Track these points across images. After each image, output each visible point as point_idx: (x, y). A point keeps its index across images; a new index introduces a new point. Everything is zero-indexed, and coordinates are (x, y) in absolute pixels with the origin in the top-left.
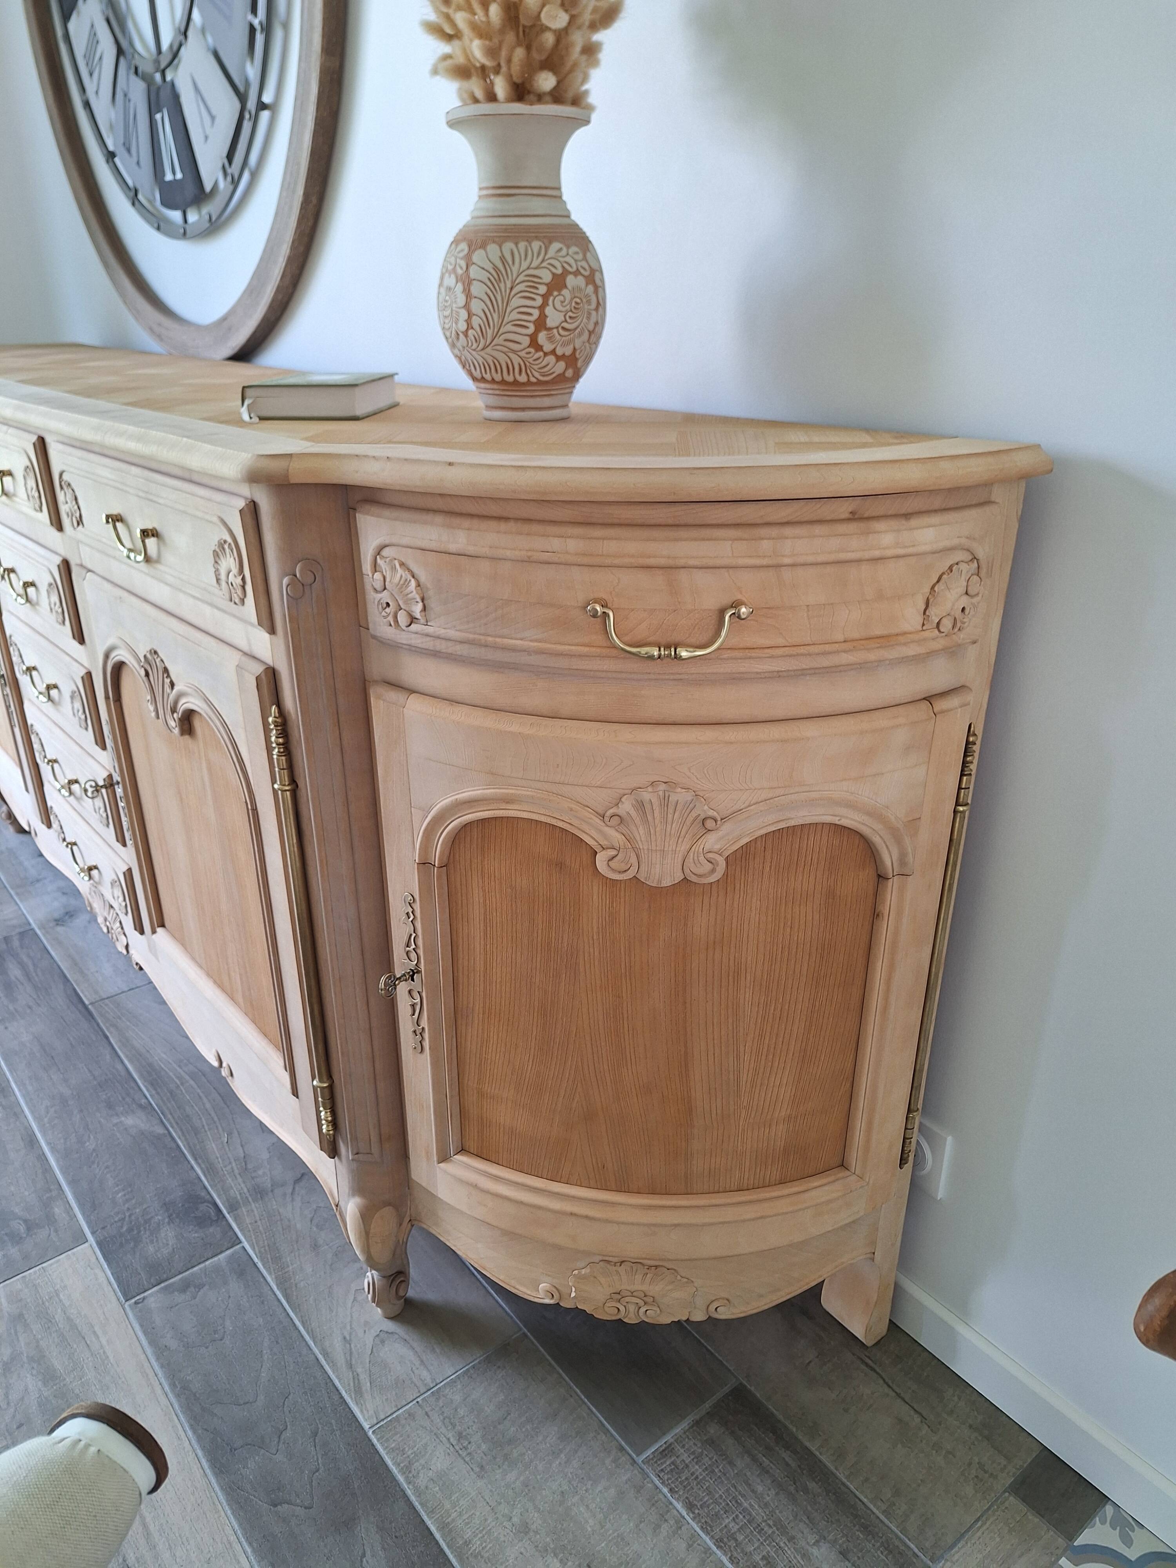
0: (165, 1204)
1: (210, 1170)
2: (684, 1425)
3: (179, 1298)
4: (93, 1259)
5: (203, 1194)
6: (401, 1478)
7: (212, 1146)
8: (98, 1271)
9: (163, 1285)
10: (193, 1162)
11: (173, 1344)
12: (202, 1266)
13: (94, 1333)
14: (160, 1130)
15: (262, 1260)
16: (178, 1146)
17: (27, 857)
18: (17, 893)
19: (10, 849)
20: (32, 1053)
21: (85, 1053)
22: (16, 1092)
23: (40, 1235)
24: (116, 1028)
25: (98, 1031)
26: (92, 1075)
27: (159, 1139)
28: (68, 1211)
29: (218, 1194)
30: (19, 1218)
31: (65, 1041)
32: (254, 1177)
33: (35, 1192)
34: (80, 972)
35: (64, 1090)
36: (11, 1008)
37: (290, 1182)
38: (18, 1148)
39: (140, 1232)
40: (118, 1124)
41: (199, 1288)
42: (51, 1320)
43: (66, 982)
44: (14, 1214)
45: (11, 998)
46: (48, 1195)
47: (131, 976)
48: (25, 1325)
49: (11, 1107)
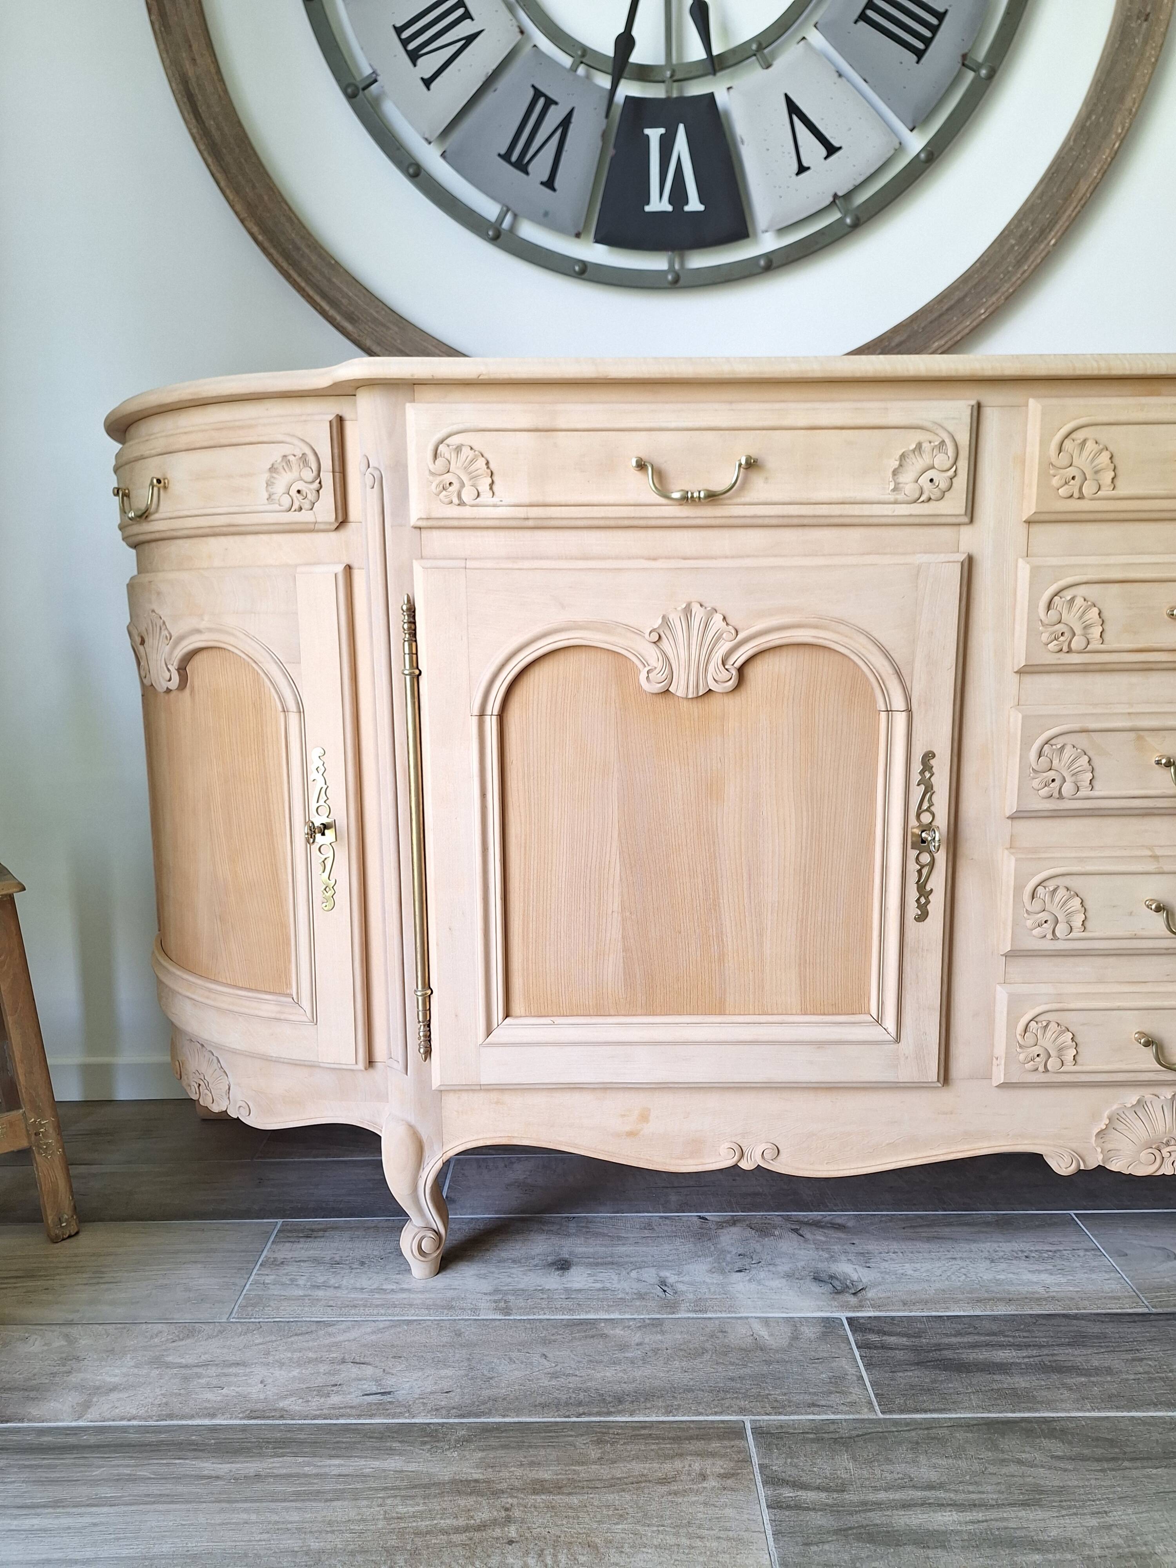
17: (553, 1281)
18: (695, 1311)
19: (496, 1291)
34: (1036, 1300)
36: (1132, 1377)
43: (1065, 1316)
45: (1097, 1372)
47: (1078, 1264)
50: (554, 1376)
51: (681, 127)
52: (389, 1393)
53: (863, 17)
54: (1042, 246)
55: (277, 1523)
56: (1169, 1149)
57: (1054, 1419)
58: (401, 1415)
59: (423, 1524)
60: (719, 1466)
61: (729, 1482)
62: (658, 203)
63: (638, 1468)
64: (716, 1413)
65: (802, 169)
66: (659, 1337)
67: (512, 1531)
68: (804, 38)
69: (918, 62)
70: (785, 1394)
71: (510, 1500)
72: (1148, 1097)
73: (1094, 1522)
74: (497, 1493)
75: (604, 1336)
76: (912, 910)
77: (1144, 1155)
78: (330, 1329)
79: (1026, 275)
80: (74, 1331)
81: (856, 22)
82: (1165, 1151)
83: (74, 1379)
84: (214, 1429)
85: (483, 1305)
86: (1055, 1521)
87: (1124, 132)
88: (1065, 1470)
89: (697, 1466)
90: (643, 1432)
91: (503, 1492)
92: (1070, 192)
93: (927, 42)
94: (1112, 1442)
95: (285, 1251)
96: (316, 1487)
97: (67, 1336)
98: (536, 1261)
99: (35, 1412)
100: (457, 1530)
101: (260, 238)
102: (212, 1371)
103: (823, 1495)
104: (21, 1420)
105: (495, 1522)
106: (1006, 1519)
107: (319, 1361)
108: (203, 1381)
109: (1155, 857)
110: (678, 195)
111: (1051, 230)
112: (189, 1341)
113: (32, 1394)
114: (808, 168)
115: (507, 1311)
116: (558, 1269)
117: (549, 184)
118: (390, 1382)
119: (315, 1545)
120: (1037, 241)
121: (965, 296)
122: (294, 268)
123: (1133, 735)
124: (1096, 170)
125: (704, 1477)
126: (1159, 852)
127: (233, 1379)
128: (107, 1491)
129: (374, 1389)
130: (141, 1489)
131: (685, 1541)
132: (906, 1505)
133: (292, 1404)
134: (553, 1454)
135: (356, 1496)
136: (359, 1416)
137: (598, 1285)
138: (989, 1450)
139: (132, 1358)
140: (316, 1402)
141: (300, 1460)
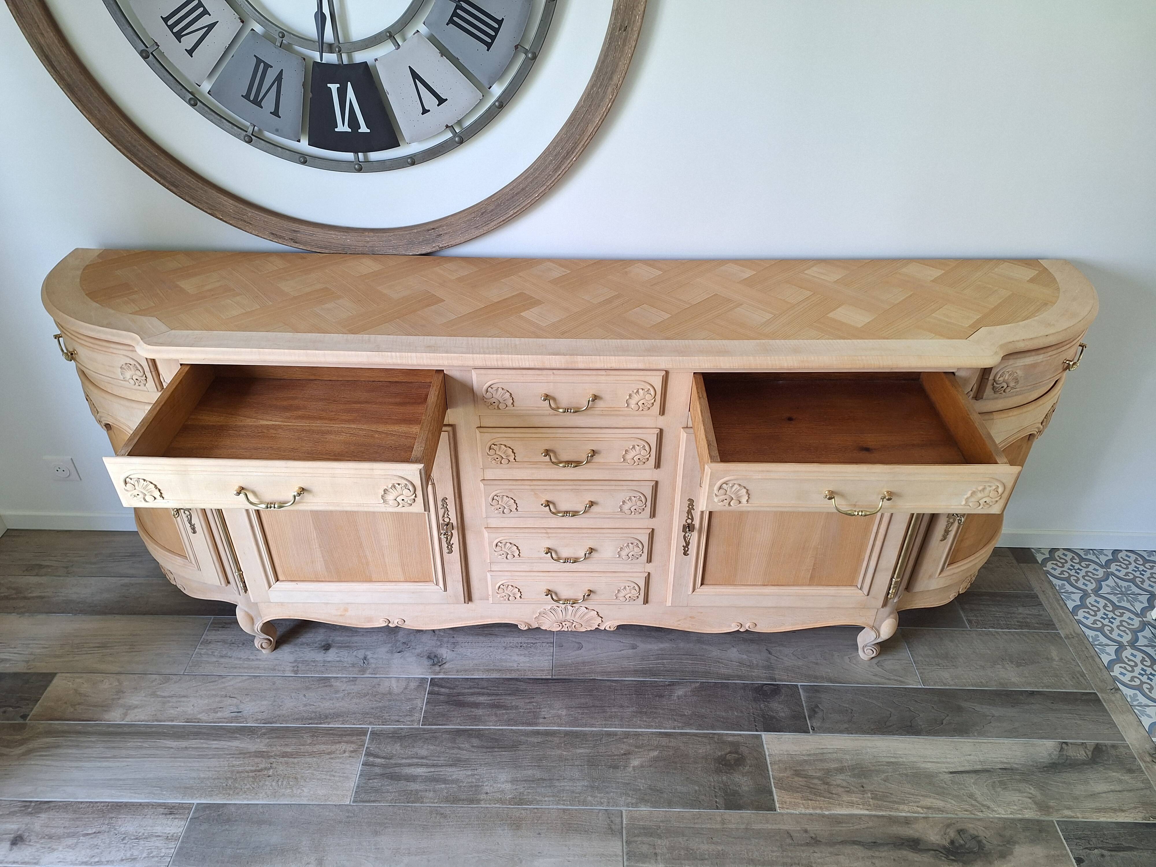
0: (754, 700)
1: (739, 677)
2: (961, 612)
3: (820, 714)
4: (775, 736)
5: (757, 685)
6: (947, 687)
7: (723, 671)
8: (784, 737)
9: (807, 718)
10: (730, 681)
11: (846, 726)
12: (804, 702)
13: (822, 749)
14: (698, 684)
15: (814, 682)
16: (715, 682)
17: (320, 656)
18: (372, 674)
19: (295, 661)
20: (582, 714)
21: (602, 692)
22: (615, 729)
23: (744, 750)
24: (587, 673)
25: (584, 681)
26: (626, 695)
27: (703, 687)
28: (734, 735)
29: (761, 681)
30: (726, 755)
31: (582, 697)
32: (757, 665)
33: (709, 744)
34: (511, 671)
35: (631, 709)
36: (523, 711)
37: (769, 655)
38: (668, 741)
39: (767, 715)
40: (679, 697)
41: (817, 707)
42: (805, 761)
43: (517, 679)
44: (722, 756)
45: (512, 708)
46: (716, 739)
47: (538, 651)
48: (804, 770)
49: (627, 735)
50: (305, 705)
51: (349, 83)
52: (240, 712)
53: (451, 21)
54: (569, 161)
55: (191, 767)
56: (565, 623)
57: (483, 730)
58: (242, 722)
59: (241, 769)
60: (351, 747)
61: (353, 755)
62: (342, 127)
63: (323, 747)
64: (360, 724)
65: (425, 111)
66: (353, 687)
67: (271, 772)
68: (418, 31)
69: (488, 50)
70: (389, 716)
71: (273, 760)
73: (469, 773)
74: (269, 757)
75: (331, 686)
76: (445, 550)
77: (555, 625)
78: (224, 680)
79: (560, 176)
80: (122, 677)
81: (447, 24)
82: (563, 624)
83: (121, 701)
84: (173, 727)
85: (288, 669)
86: (457, 773)
87: (613, 98)
88: (473, 752)
89: (344, 748)
90: (331, 732)
91: (272, 756)
92: (584, 132)
93: (493, 38)
94: (497, 740)
95: (213, 636)
96: (205, 753)
97: (118, 680)
98: (317, 645)
99: (106, 717)
100: (252, 771)
101: (110, 139)
102: (174, 699)
103: (383, 760)
104: (101, 721)
105: (266, 769)
106: (441, 771)
107: (216, 696)
108: (170, 704)
109: (547, 532)
110: (353, 122)
111: (573, 153)
112: (167, 684)
113: (105, 709)
114: (429, 111)
115: (296, 672)
116: (324, 650)
117: (276, 113)
118: (242, 706)
119: (202, 776)
120: (565, 158)
121: (526, 187)
122: (135, 157)
124: (598, 119)
125: (345, 752)
127: (182, 704)
128: (132, 752)
129: (235, 710)
130: (144, 752)
131: (328, 777)
132: (410, 765)
133: (203, 716)
134: (294, 741)
135: (219, 757)
136: (227, 723)
137: (338, 659)
138: (451, 743)
139: (144, 693)
140: (212, 715)
141: (202, 741)
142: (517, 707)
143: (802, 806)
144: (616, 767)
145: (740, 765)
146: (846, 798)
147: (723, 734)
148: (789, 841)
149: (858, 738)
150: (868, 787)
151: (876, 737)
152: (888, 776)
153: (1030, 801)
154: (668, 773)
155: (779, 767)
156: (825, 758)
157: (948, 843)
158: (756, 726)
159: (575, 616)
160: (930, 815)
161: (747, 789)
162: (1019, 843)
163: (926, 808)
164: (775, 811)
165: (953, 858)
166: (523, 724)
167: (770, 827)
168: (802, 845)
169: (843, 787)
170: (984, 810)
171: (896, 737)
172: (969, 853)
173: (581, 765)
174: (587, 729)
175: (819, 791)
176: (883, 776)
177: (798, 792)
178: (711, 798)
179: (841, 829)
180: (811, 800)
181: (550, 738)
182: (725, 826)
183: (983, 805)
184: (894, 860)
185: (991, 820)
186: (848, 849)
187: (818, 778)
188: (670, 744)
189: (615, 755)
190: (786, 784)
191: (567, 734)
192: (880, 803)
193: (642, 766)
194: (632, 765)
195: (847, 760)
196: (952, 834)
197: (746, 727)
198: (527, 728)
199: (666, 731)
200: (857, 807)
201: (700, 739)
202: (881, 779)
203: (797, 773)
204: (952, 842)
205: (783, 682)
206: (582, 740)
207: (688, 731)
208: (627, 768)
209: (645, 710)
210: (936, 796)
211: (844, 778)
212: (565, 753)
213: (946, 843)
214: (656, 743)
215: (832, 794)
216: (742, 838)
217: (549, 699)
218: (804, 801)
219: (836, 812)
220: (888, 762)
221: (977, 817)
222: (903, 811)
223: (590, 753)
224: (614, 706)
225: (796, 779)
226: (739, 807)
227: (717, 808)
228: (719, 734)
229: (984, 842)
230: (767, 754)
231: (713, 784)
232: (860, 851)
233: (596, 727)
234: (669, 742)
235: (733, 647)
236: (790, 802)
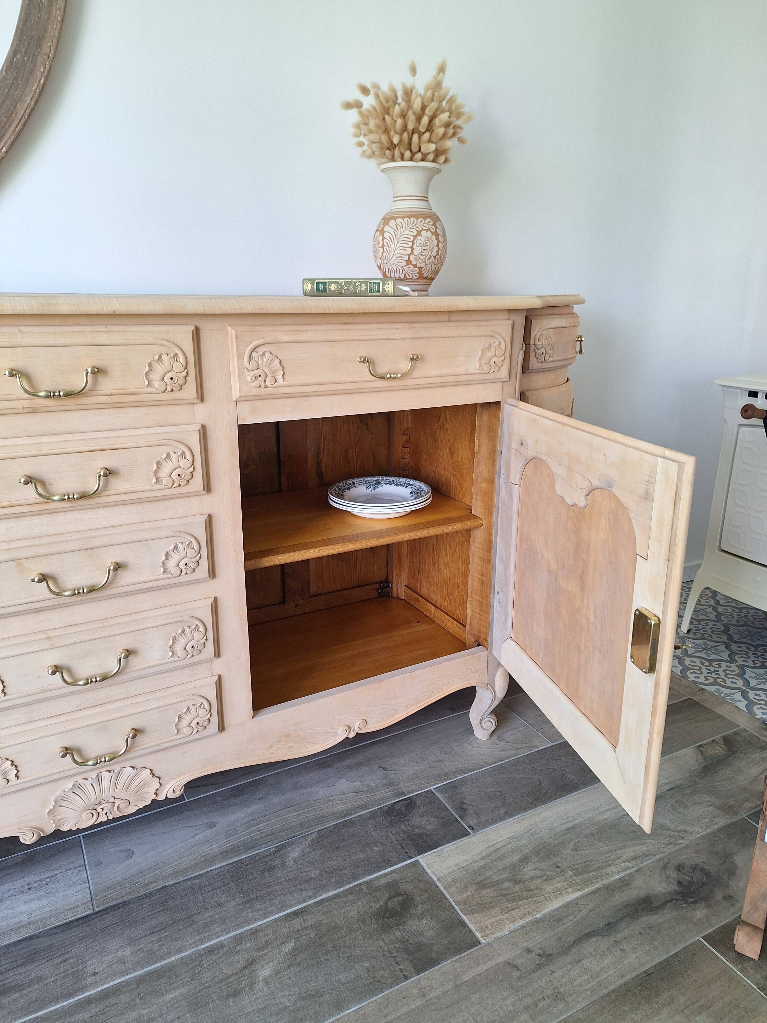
0: (391, 825)
1: (363, 807)
3: (471, 810)
4: (434, 855)
5: (386, 808)
7: (339, 808)
8: (445, 851)
9: (460, 820)
10: (353, 816)
11: (504, 810)
12: (446, 804)
13: (493, 845)
14: (314, 834)
15: (447, 780)
16: (335, 825)
20: (159, 940)
21: (182, 898)
22: (218, 940)
23: (406, 887)
24: (151, 883)
25: (150, 895)
26: (220, 887)
27: (322, 835)
28: (385, 875)
29: (389, 801)
30: (386, 903)
31: (152, 917)
32: (377, 787)
33: (359, 899)
34: (17, 929)
35: (234, 903)
36: (53, 979)
37: (385, 772)
38: (302, 921)
39: (414, 834)
40: (295, 860)
41: (463, 803)
42: (483, 867)
43: (31, 938)
44: (381, 907)
45: (30, 984)
46: (365, 891)
47: (63, 884)
48: (486, 879)
49: (239, 939)
56: (101, 807)
72: (81, 781)
77: (85, 815)
82: (99, 810)
109: (49, 638)
123: (13, 563)
126: (52, 634)
142: (39, 979)
143: (508, 922)
144: (237, 993)
145: (409, 907)
146: (548, 888)
147: (371, 881)
148: (516, 974)
149: (524, 817)
150: (564, 865)
151: (539, 809)
152: (575, 843)
153: (712, 808)
154: (317, 963)
155: (457, 887)
156: (501, 854)
157: (677, 886)
158: (407, 853)
159: (115, 787)
160: (642, 865)
161: (431, 933)
162: (735, 853)
163: (633, 860)
164: (480, 943)
165: (692, 900)
166: (57, 1000)
167: (485, 969)
168: (534, 971)
169: (538, 878)
170: (683, 836)
171: (558, 801)
172: (702, 887)
173: (179, 1018)
174: (172, 959)
175: (516, 894)
176: (571, 846)
177: (493, 907)
178: (392, 969)
179: (565, 926)
180: (513, 909)
181: (113, 1001)
182: (428, 997)
183: (679, 832)
184: (640, 933)
185: (696, 842)
186: (587, 947)
187: (507, 880)
188: (307, 924)
189: (229, 977)
190: (476, 905)
191: (140, 981)
192: (586, 876)
193: (277, 972)
194: (260, 978)
195: (525, 845)
196: (674, 874)
197: (395, 860)
198: (65, 1003)
199: (294, 909)
200: (566, 893)
201: (344, 899)
202: (571, 850)
203: (482, 885)
204: (680, 883)
205: (413, 793)
206: (170, 978)
207: (325, 896)
208: (256, 985)
209: (254, 896)
210: (632, 842)
211: (533, 866)
212: (144, 1012)
213: (675, 887)
214: (286, 931)
215: (531, 890)
216: (458, 1002)
217: (96, 944)
218: (506, 915)
219: (548, 910)
220: (566, 830)
221: (682, 846)
222: (613, 874)
223: (188, 992)
224: (206, 909)
225: (484, 892)
226: (434, 962)
227: (406, 978)
228: (366, 883)
229: (706, 867)
230: (435, 879)
231: (386, 948)
232: (602, 943)
233: (187, 950)
234: (304, 921)
235: (340, 778)
236: (492, 924)
